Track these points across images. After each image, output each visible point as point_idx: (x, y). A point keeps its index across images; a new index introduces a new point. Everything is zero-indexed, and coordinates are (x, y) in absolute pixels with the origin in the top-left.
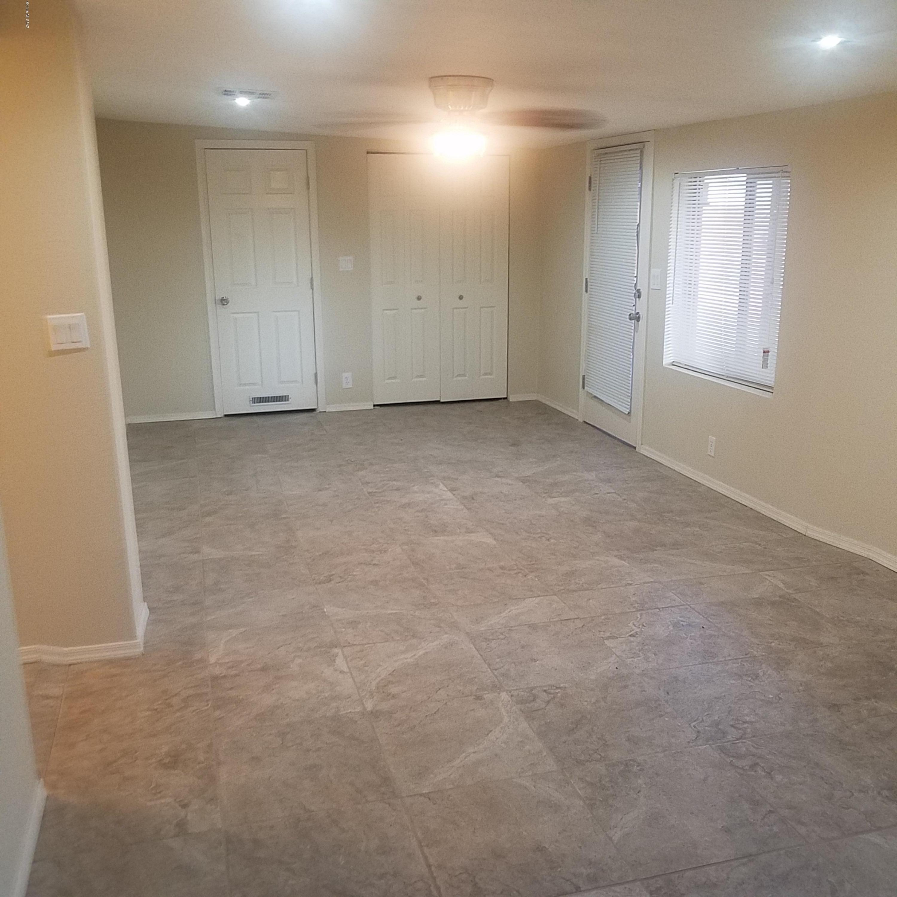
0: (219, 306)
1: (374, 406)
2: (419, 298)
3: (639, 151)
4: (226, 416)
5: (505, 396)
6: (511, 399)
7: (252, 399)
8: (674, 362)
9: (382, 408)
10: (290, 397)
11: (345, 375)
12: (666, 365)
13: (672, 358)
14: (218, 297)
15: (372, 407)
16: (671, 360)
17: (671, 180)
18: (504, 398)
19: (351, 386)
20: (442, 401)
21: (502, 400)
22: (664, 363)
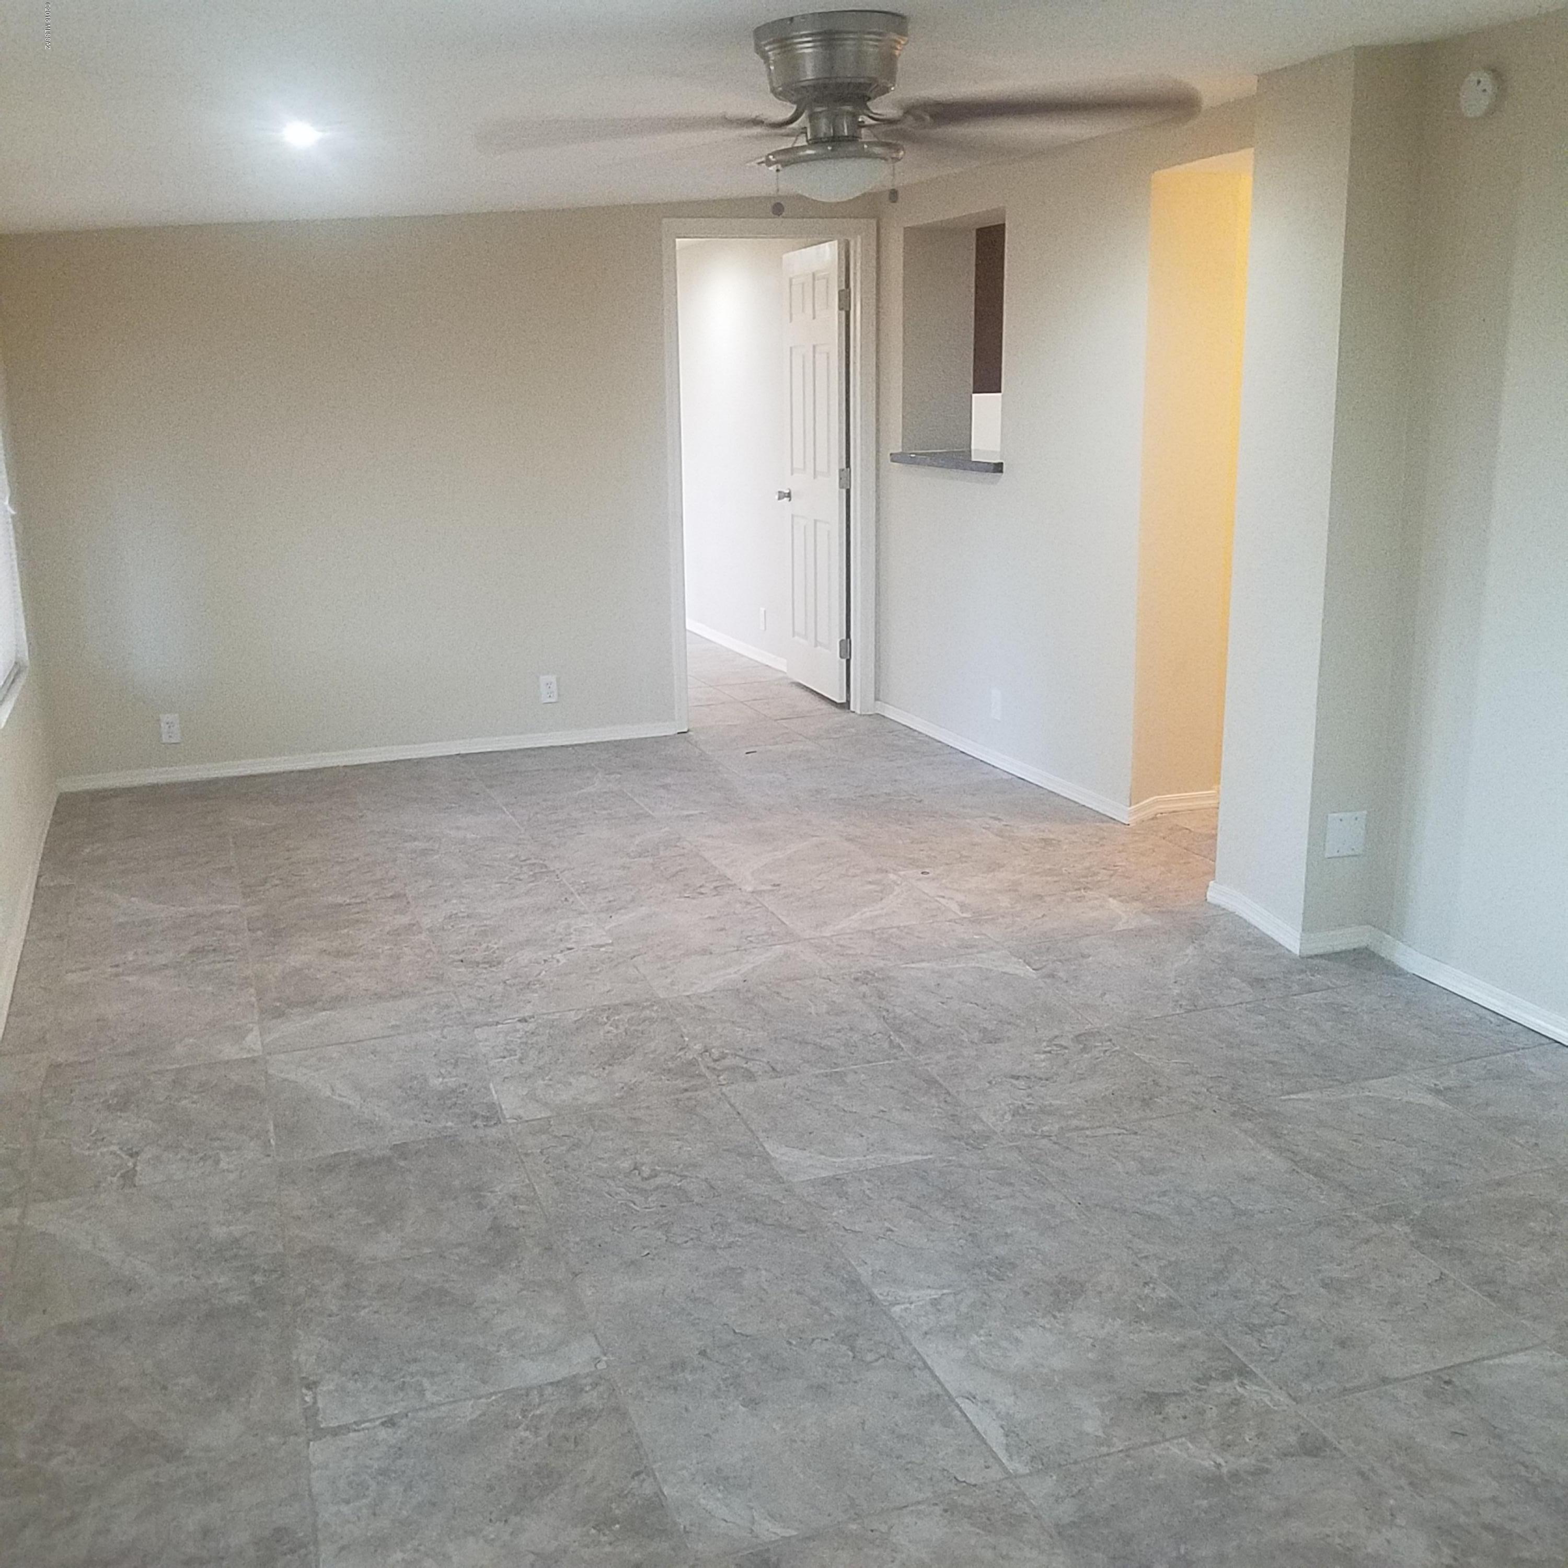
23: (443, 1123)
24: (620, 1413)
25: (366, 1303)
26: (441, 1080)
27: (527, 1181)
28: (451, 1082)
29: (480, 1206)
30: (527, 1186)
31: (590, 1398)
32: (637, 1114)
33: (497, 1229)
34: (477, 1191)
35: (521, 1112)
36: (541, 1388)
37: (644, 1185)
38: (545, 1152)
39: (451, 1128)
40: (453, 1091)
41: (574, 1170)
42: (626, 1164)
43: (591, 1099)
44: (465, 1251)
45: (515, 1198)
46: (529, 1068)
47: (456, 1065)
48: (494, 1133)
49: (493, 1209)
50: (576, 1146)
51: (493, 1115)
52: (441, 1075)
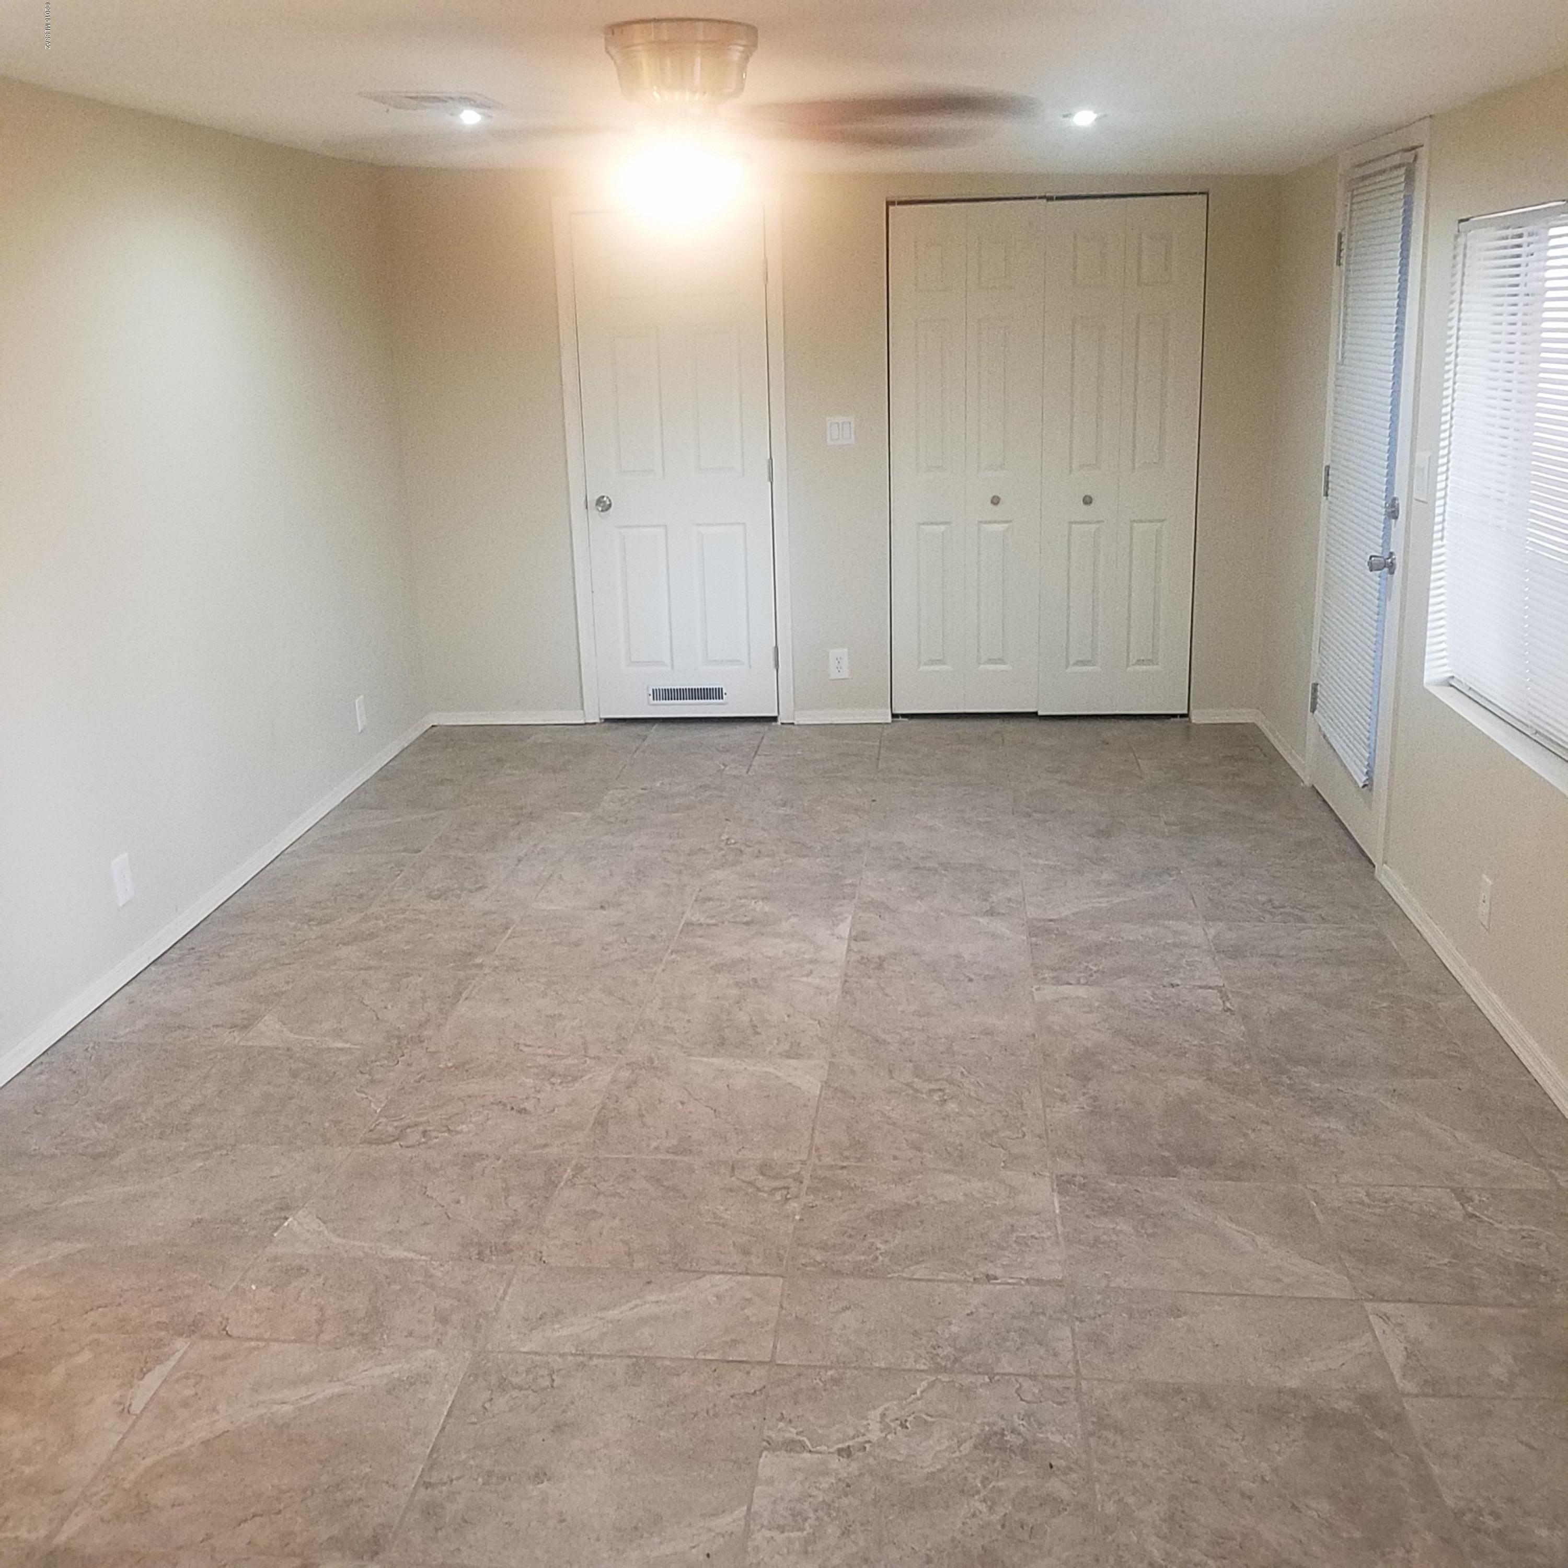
0: (594, 512)
1: (894, 716)
2: (995, 501)
3: (1403, 170)
4: (607, 720)
5: (1185, 712)
6: (1196, 718)
7: (651, 692)
8: (1453, 677)
9: (914, 722)
10: (724, 691)
11: (834, 652)
12: (1428, 684)
13: (1446, 668)
14: (593, 498)
15: (889, 719)
16: (1447, 672)
17: (1452, 239)
18: (1182, 716)
19: (847, 676)
20: (1040, 713)
21: (1178, 719)
22: (1426, 680)
23: (1120, 1187)
24: (1035, 966)
25: (1194, 1048)
26: (1118, 1228)
27: (1048, 1110)
28: (1105, 1223)
29: (1095, 1098)
30: (1048, 1106)
31: (1048, 974)
32: (911, 1153)
33: (1086, 1078)
34: (1096, 1111)
35: (1032, 1179)
36: (1079, 983)
37: (946, 1085)
38: (1020, 1135)
39: (1112, 1181)
40: (1105, 1214)
41: (1000, 1112)
42: (952, 1106)
43: (951, 1178)
44: (1115, 1067)
45: (1063, 1099)
46: (1007, 1219)
47: (1097, 1239)
48: (1067, 1167)
49: (1084, 1094)
50: (986, 1135)
51: (1063, 1184)
52: (1117, 1233)
